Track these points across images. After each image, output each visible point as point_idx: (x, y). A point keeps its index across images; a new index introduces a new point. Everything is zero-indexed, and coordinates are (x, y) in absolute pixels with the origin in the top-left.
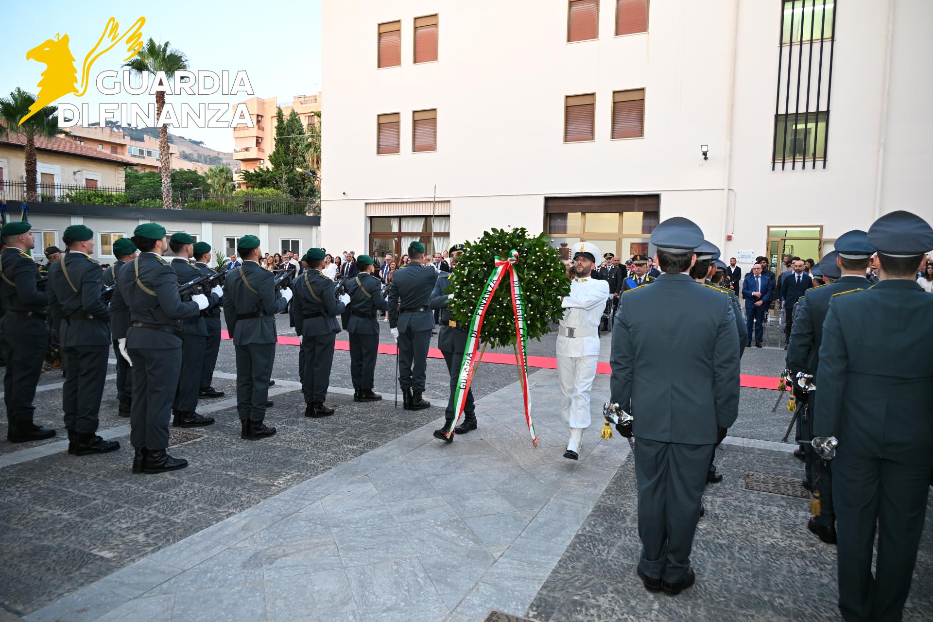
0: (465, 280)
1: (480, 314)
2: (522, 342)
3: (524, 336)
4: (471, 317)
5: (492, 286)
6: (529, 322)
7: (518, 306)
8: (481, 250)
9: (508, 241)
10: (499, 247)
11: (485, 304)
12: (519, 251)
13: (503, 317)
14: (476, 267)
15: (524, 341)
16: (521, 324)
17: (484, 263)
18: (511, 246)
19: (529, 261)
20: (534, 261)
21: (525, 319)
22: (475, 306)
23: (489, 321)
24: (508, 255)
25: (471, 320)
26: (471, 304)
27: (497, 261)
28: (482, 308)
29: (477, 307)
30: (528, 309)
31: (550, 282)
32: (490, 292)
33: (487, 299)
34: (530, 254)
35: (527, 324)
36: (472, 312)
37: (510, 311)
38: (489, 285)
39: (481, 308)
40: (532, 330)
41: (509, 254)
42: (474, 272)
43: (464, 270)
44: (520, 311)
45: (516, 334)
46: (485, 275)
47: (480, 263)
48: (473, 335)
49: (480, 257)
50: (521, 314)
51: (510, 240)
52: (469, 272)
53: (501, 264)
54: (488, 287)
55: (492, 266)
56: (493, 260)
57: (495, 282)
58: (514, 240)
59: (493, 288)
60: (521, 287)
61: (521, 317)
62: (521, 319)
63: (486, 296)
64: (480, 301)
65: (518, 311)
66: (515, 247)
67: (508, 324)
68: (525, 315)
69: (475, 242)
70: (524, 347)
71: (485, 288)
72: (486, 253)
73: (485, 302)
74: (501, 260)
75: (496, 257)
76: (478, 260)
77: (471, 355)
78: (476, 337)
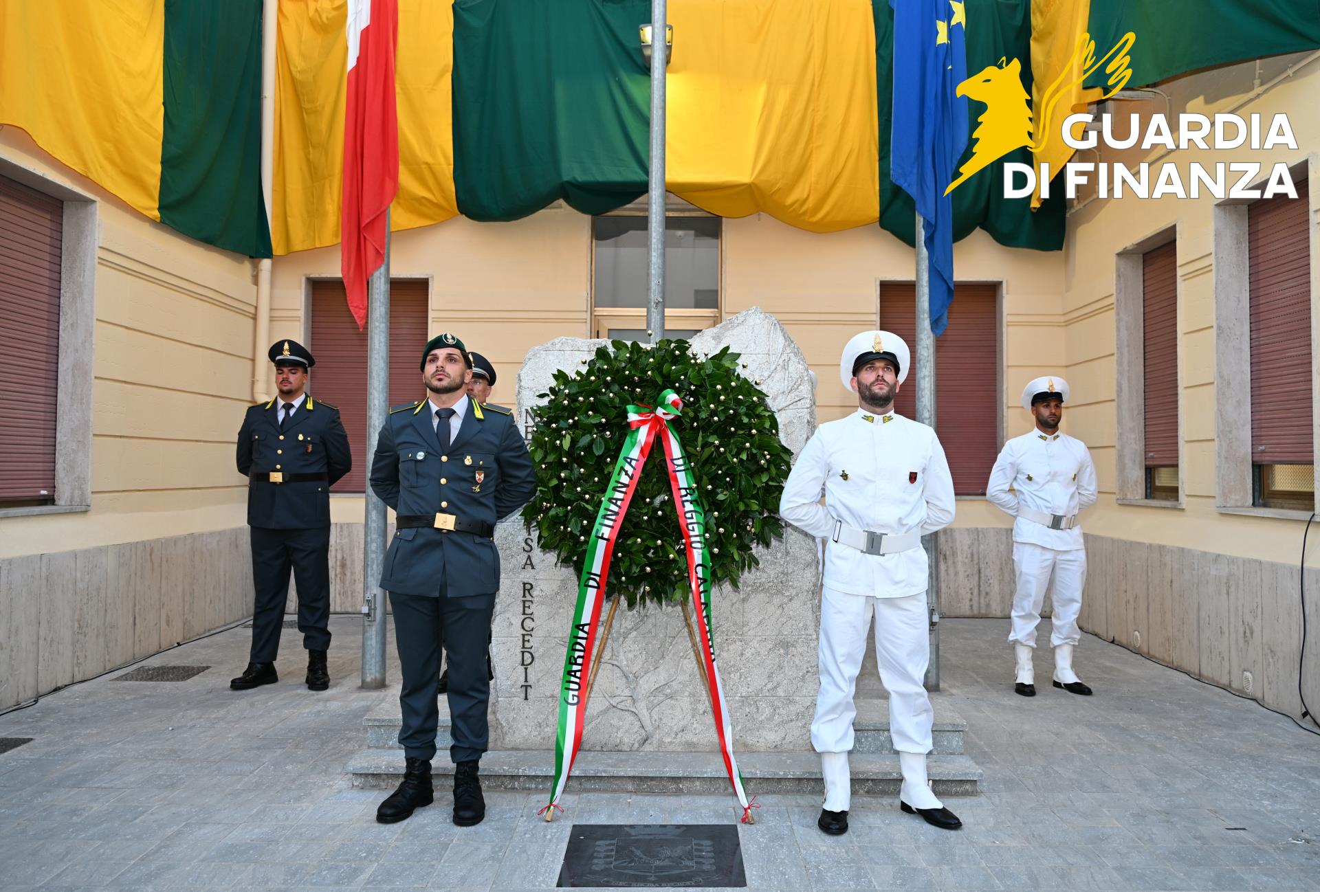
0: (565, 459)
1: (606, 536)
2: (702, 595)
3: (705, 580)
4: (586, 542)
5: (630, 471)
6: (716, 550)
7: (688, 515)
8: (596, 393)
9: (652, 370)
10: (633, 385)
11: (616, 514)
12: (678, 391)
13: (659, 542)
14: (588, 429)
15: (705, 591)
16: (698, 555)
17: (604, 420)
18: (659, 380)
19: (703, 415)
20: (714, 413)
21: (708, 544)
22: (592, 519)
23: (628, 552)
24: (657, 402)
25: (585, 551)
26: (583, 513)
27: (633, 417)
28: (611, 523)
29: (599, 520)
30: (712, 521)
31: (753, 458)
32: (626, 486)
33: (619, 503)
34: (705, 397)
35: (712, 554)
36: (587, 531)
37: (672, 529)
38: (622, 469)
39: (607, 522)
40: (723, 566)
41: (659, 400)
42: (585, 441)
43: (561, 437)
44: (696, 526)
45: (688, 577)
46: (607, 449)
47: (594, 421)
48: (592, 583)
49: (593, 407)
50: (696, 533)
51: (658, 368)
52: (574, 442)
53: (643, 422)
54: (619, 474)
55: (623, 430)
56: (624, 415)
57: (634, 463)
58: (666, 367)
59: (631, 478)
60: (690, 472)
61: (698, 539)
62: (699, 545)
63: (618, 495)
64: (603, 506)
65: (690, 527)
66: (669, 382)
67: (671, 556)
68: (707, 535)
69: (578, 373)
70: (707, 605)
71: (614, 477)
72: (604, 398)
73: (615, 509)
74: (640, 414)
75: (630, 408)
76: (590, 413)
77: (586, 628)
78: (598, 588)
